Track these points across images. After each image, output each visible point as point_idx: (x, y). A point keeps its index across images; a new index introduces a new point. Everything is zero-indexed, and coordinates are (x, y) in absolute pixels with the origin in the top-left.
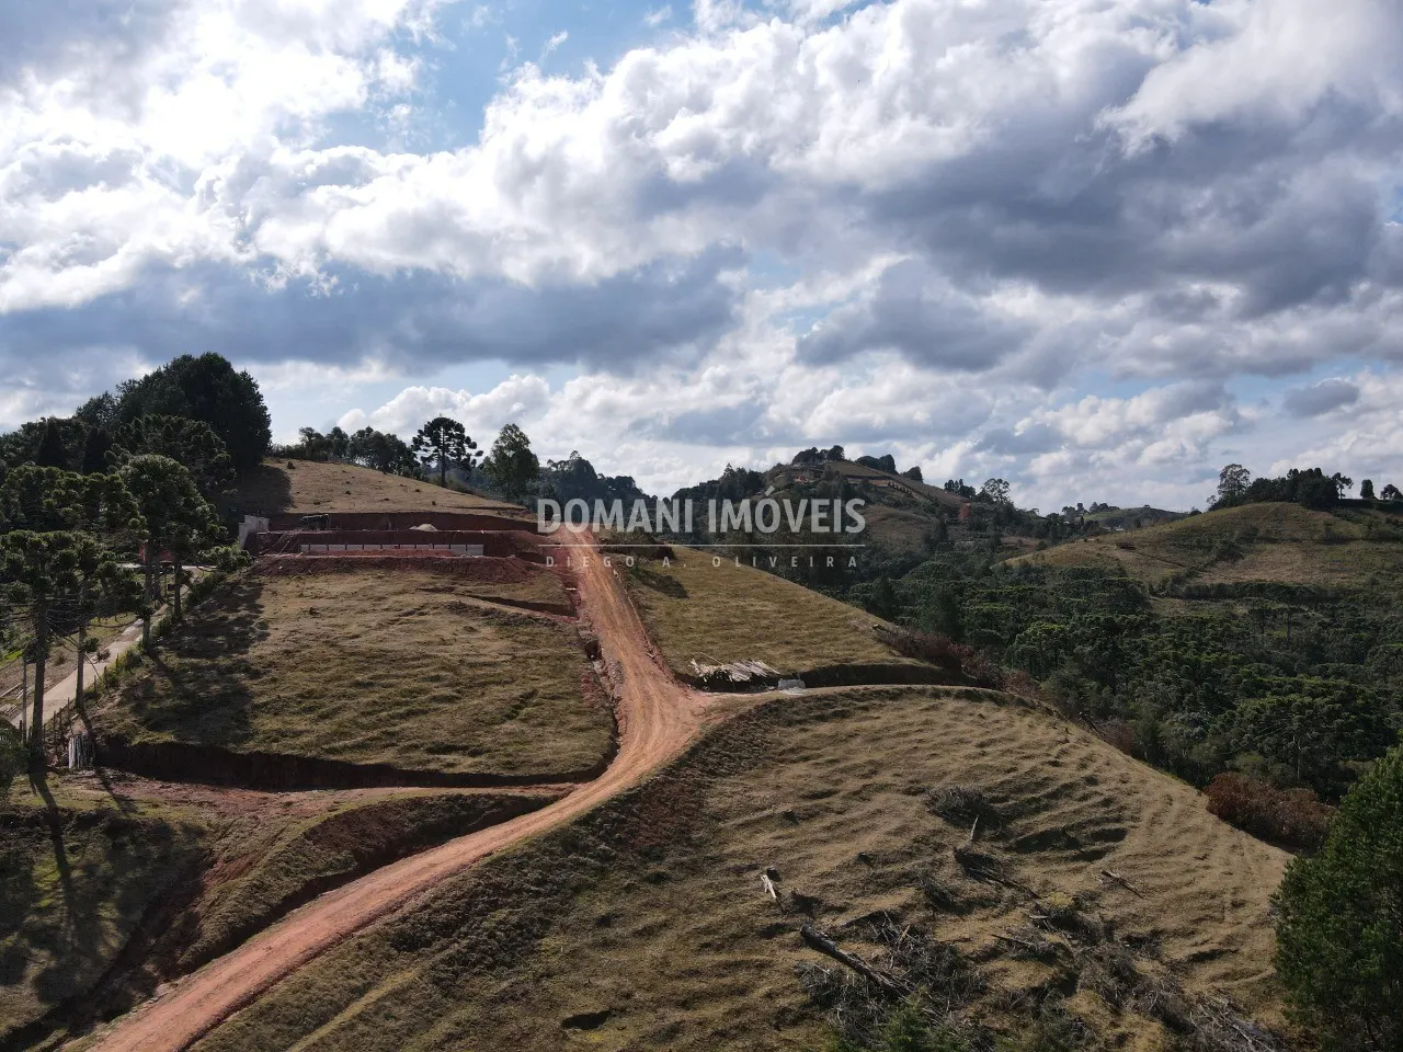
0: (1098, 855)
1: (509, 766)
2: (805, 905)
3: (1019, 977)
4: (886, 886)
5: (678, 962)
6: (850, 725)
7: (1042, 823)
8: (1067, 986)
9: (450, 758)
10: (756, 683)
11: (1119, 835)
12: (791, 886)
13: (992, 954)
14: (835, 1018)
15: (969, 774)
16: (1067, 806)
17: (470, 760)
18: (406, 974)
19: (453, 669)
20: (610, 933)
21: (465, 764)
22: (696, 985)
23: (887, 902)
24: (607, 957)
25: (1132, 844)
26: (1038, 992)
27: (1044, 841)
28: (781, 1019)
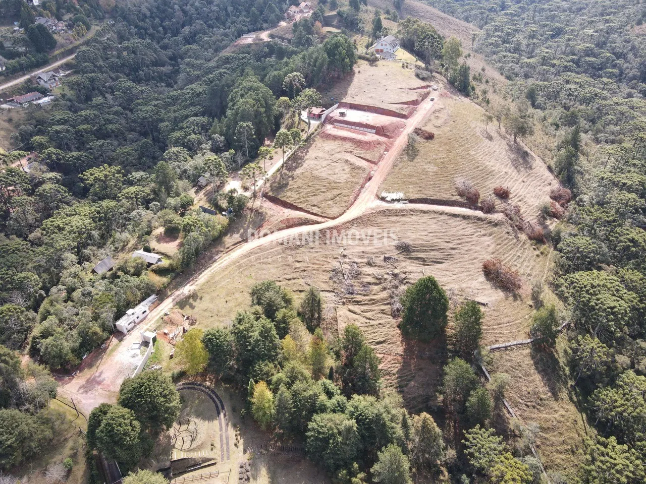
0: (428, 265)
1: (322, 213)
2: (345, 256)
3: (369, 279)
4: (362, 257)
5: (317, 258)
6: (403, 219)
7: (421, 255)
8: (376, 284)
9: (315, 208)
10: (393, 201)
11: (441, 263)
12: (345, 253)
13: (369, 275)
14: (331, 274)
15: (415, 240)
17: (317, 209)
18: (280, 248)
19: (330, 184)
20: (311, 250)
21: (315, 210)
22: (318, 262)
23: (359, 260)
24: (308, 254)
26: (369, 284)
27: (417, 259)
28: (325, 271)
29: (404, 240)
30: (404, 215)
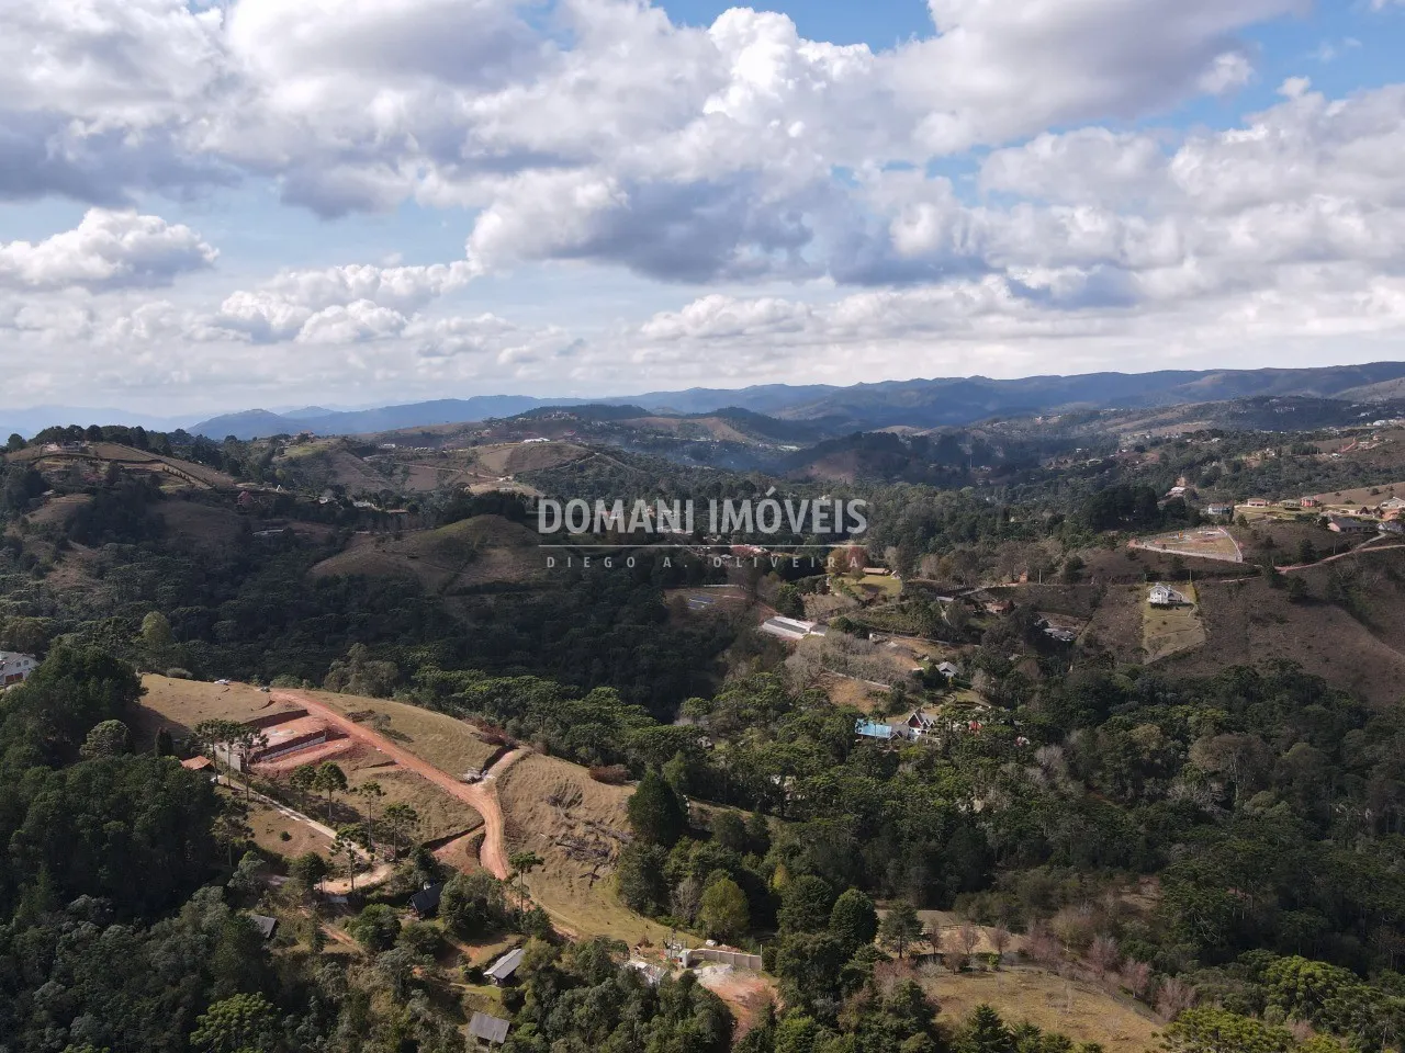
0: (582, 801)
2: (551, 837)
3: (591, 838)
4: (560, 827)
7: (568, 798)
9: (452, 829)
11: (581, 796)
12: (546, 834)
15: (549, 790)
16: (569, 791)
17: (458, 828)
21: (459, 830)
23: (563, 831)
25: (585, 797)
29: (545, 796)
30: (508, 780)
